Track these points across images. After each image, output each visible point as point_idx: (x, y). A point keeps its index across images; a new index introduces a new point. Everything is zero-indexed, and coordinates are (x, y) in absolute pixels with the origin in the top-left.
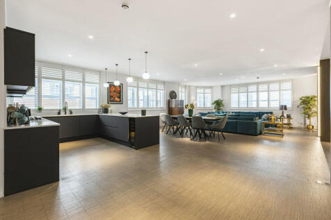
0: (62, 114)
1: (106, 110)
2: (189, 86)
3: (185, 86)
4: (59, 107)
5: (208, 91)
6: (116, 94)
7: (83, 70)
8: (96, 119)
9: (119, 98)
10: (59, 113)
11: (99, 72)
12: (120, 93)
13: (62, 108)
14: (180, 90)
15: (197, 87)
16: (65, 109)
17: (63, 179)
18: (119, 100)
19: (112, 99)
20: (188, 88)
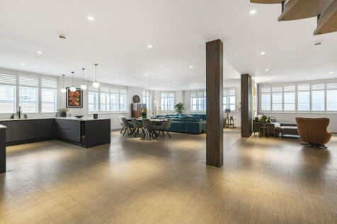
0: (16, 118)
1: (64, 114)
2: (153, 91)
3: (150, 91)
4: (13, 111)
5: (172, 95)
6: (75, 99)
7: (39, 76)
8: (52, 122)
9: (79, 102)
10: (12, 117)
11: (57, 78)
12: (79, 97)
13: (15, 112)
14: (144, 95)
15: (161, 92)
16: (19, 114)
17: (9, 171)
18: (78, 104)
19: (71, 103)
20: (152, 93)
